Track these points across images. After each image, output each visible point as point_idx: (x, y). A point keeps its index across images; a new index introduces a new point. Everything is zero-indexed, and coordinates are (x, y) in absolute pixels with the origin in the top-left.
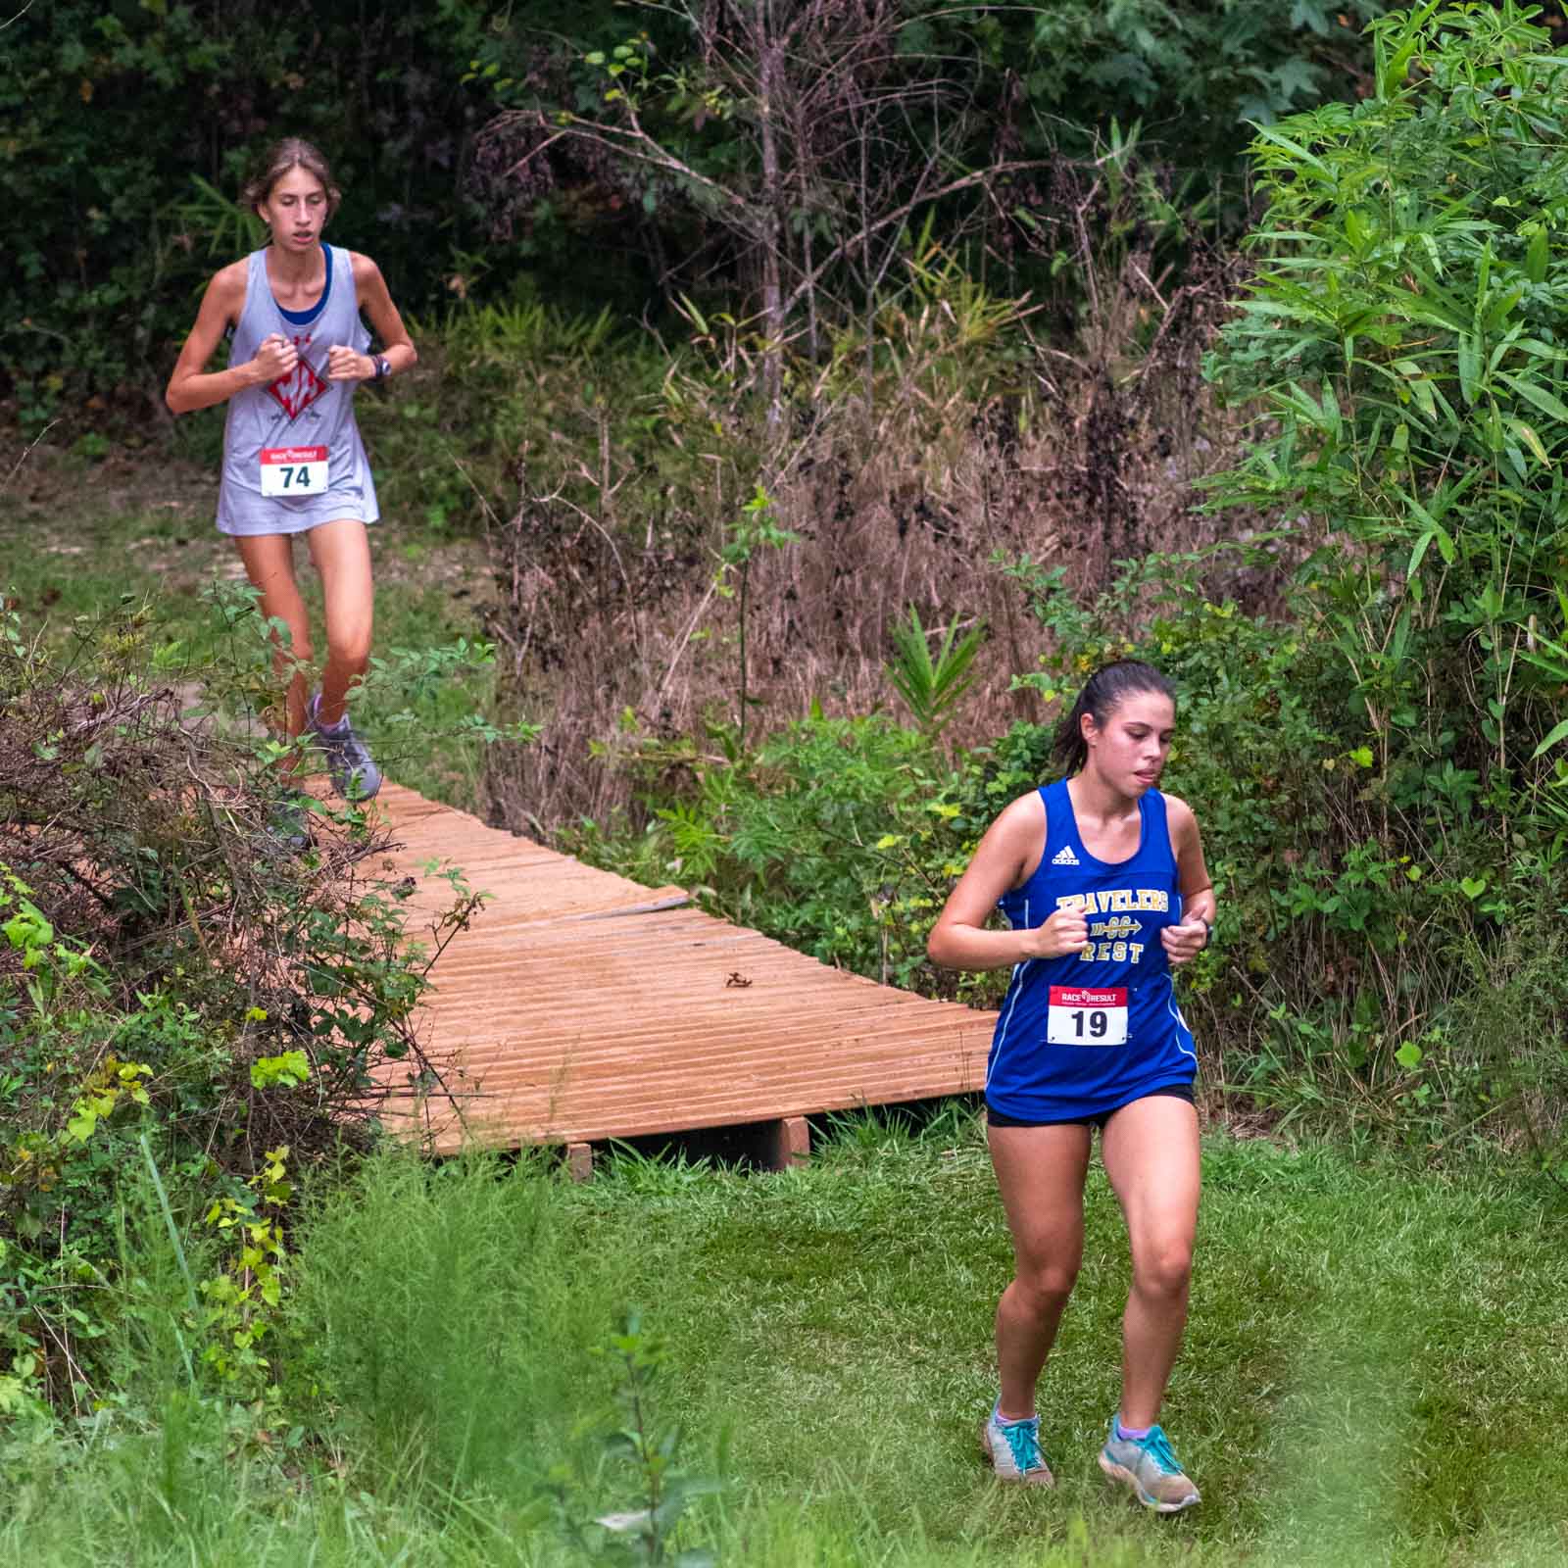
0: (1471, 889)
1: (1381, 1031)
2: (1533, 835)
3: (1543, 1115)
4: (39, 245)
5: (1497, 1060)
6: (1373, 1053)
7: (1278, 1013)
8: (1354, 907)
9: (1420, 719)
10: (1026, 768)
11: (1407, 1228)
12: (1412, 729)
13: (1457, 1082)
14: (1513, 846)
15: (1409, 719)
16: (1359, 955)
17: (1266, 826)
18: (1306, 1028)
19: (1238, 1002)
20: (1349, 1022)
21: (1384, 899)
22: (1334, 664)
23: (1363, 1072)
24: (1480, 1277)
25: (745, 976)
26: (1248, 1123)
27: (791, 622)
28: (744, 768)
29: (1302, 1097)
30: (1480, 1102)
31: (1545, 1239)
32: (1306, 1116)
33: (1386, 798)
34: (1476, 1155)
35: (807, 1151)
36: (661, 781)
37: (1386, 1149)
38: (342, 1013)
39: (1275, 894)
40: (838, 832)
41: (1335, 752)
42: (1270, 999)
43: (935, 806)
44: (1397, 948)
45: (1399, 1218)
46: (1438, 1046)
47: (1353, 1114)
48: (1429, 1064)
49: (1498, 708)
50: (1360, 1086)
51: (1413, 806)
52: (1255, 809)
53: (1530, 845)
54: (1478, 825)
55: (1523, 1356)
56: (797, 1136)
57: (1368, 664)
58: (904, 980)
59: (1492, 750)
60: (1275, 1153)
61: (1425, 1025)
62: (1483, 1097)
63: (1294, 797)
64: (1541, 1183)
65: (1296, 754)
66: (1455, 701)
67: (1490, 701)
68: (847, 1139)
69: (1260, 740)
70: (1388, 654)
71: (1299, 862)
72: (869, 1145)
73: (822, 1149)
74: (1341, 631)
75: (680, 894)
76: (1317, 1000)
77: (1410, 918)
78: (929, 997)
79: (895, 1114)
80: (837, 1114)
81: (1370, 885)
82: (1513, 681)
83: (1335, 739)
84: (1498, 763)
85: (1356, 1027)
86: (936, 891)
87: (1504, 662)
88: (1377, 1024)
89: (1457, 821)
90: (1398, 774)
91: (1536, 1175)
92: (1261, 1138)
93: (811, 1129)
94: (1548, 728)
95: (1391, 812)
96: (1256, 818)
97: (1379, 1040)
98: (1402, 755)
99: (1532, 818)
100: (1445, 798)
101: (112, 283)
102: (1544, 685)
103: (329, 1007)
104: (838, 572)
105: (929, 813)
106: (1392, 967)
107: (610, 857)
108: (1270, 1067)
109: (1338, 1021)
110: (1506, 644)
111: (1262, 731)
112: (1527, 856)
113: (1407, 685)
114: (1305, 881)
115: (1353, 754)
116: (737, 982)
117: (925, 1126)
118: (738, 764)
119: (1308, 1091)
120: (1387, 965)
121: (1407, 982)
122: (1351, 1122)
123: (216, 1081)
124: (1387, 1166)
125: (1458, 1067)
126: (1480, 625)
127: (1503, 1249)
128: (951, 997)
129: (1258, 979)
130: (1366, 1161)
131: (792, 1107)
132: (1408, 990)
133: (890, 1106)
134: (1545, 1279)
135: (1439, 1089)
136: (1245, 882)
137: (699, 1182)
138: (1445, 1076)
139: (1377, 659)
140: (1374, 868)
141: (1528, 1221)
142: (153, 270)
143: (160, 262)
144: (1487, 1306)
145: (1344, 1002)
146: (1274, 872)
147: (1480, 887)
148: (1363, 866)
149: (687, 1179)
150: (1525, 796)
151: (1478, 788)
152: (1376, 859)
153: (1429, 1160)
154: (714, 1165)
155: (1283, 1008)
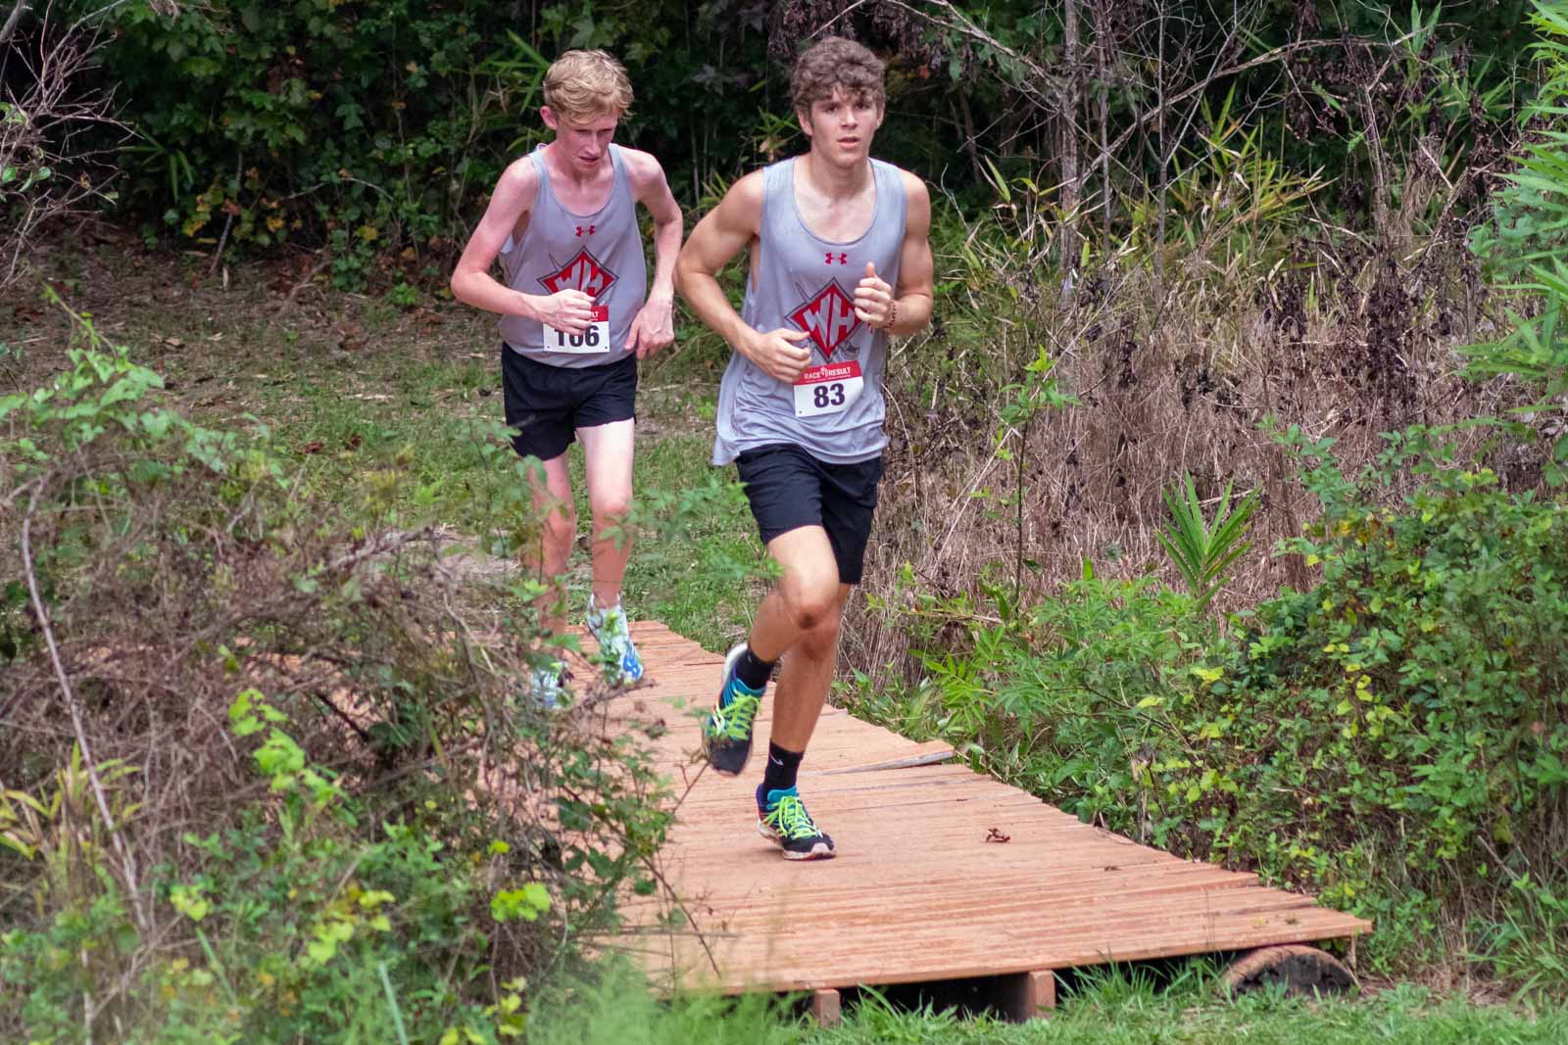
4: (358, 97)
7: (1521, 883)
10: (1288, 634)
17: (1517, 699)
18: (1548, 898)
19: (1483, 870)
25: (1004, 831)
26: (1489, 991)
27: (1072, 487)
28: (1018, 629)
29: (1542, 967)
32: (1547, 984)
35: (1052, 1003)
36: (937, 639)
38: (593, 850)
39: (1523, 766)
40: (1106, 693)
42: (1514, 869)
43: (1199, 671)
52: (1506, 681)
56: (1042, 989)
58: (1161, 841)
60: (1513, 1020)
63: (1543, 669)
65: (1547, 628)
68: (1092, 993)
69: (1514, 613)
71: (1547, 734)
72: (1112, 1001)
73: (1067, 1003)
75: (946, 749)
76: (1561, 871)
78: (1184, 856)
79: (1140, 971)
80: (1083, 969)
86: (1195, 753)
92: (1501, 1007)
93: (1057, 982)
96: (1508, 689)
101: (429, 136)
103: (581, 845)
104: (1122, 439)
105: (1192, 677)
107: (881, 710)
108: (1512, 936)
111: (1517, 604)
114: (1553, 752)
116: (997, 837)
117: (1170, 983)
118: (1012, 625)
119: (1549, 961)
123: (460, 912)
128: (1205, 858)
129: (1503, 848)
131: (1039, 960)
133: (1135, 963)
136: (1494, 753)
137: (945, 1031)
142: (469, 125)
143: (476, 117)
146: (1523, 745)
149: (932, 1027)
154: (960, 1015)
155: (1526, 877)
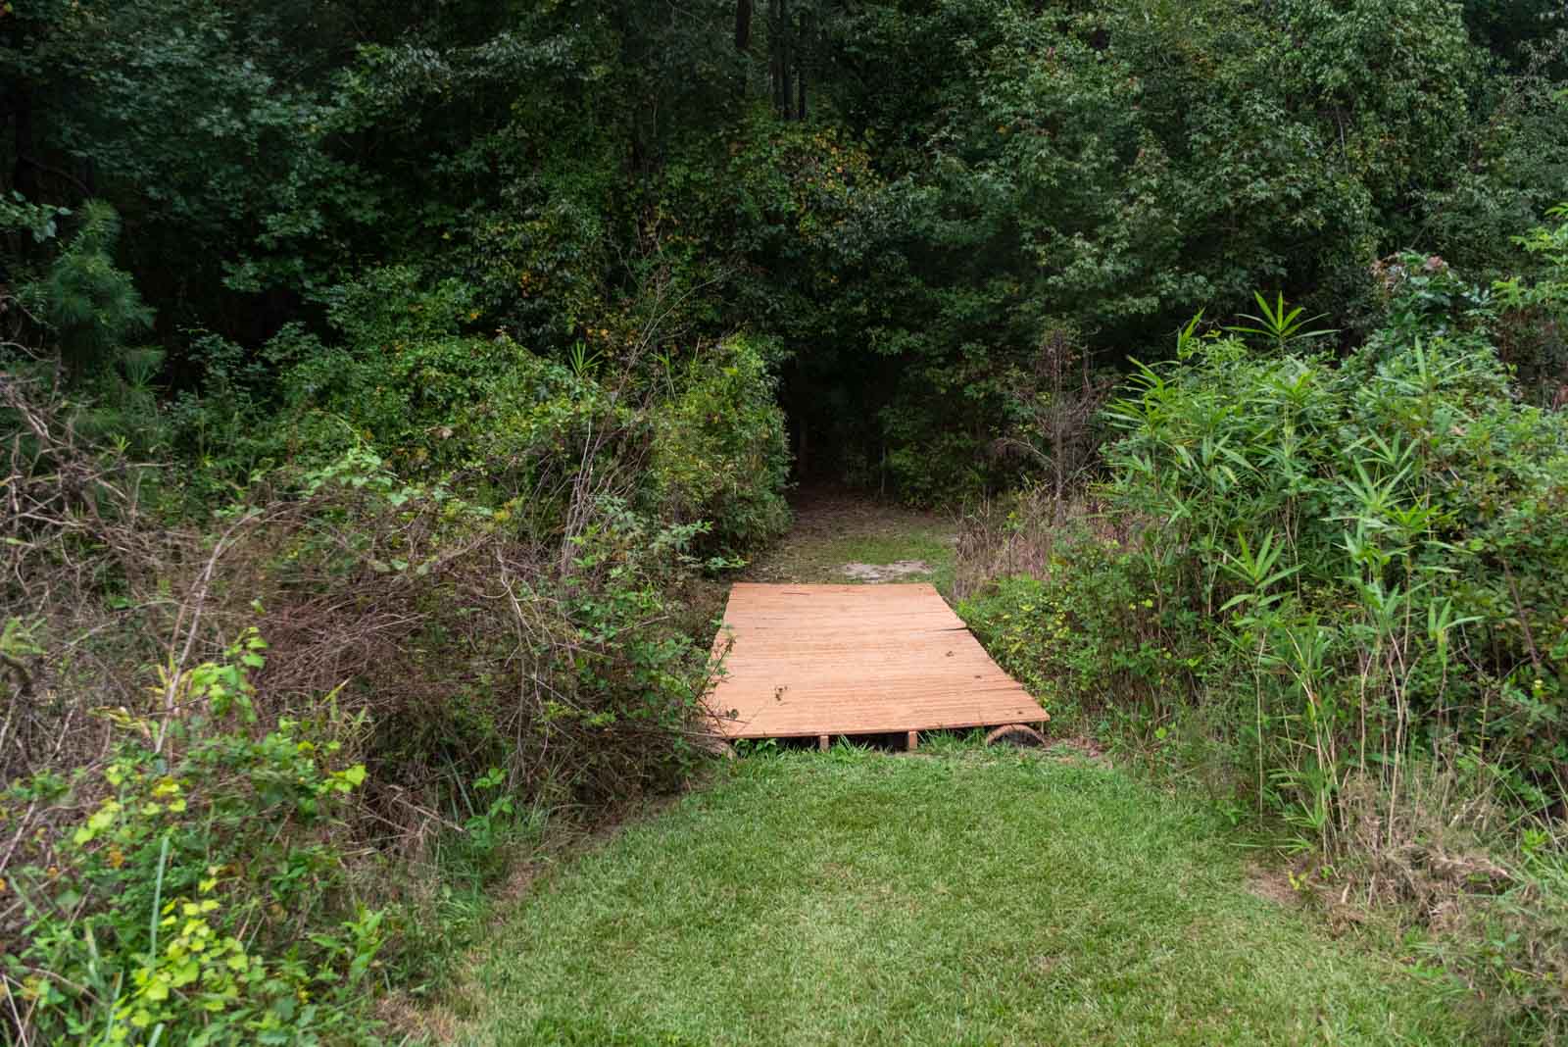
0: (1192, 664)
1: (1151, 720)
6: (1147, 729)
8: (1143, 667)
9: (1175, 591)
12: (1172, 594)
14: (1212, 649)
15: (1170, 590)
20: (1138, 714)
21: (1155, 665)
22: (1142, 566)
23: (1142, 737)
33: (1159, 622)
41: (1136, 601)
44: (1160, 685)
46: (1174, 731)
47: (1136, 755)
48: (1169, 739)
49: (1209, 588)
50: (1140, 743)
51: (1170, 628)
54: (1197, 637)
56: (912, 740)
57: (1155, 567)
59: (1205, 605)
61: (1169, 721)
66: (1191, 584)
67: (1206, 585)
70: (1164, 563)
81: (1150, 658)
82: (1216, 577)
83: (1139, 596)
84: (1208, 611)
85: (1141, 716)
87: (1211, 569)
88: (1149, 717)
90: (1164, 613)
94: (1230, 597)
95: (1161, 629)
97: (1150, 724)
98: (1167, 605)
100: (1184, 624)
102: (1230, 579)
106: (1158, 694)
109: (1134, 713)
110: (1214, 561)
113: (1171, 576)
115: (1143, 603)
120: (1155, 692)
126: (1203, 553)
130: (1139, 778)
131: (912, 727)
139: (1159, 565)
140: (1152, 652)
148: (1147, 650)
151: (1198, 621)
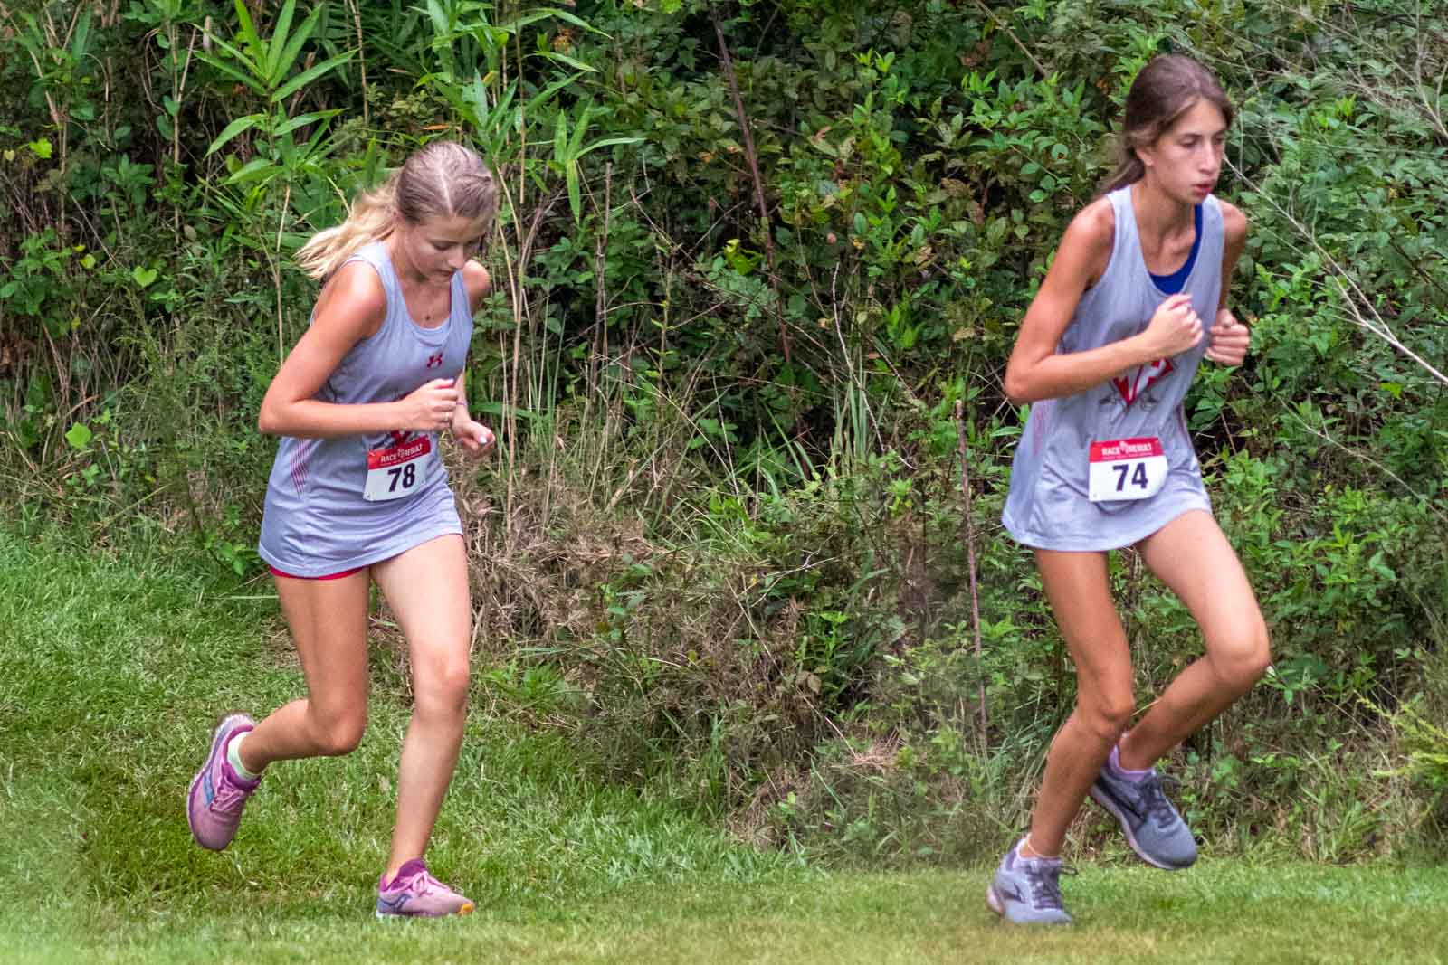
0: (143, 277)
1: (53, 412)
2: (204, 227)
3: (206, 497)
5: (164, 444)
6: (45, 433)
8: (31, 293)
9: (98, 113)
11: (73, 601)
12: (90, 123)
13: (124, 463)
14: (184, 238)
15: (87, 113)
16: (34, 339)
20: (23, 403)
21: (58, 286)
22: (17, 59)
23: (35, 451)
24: (141, 650)
30: (146, 483)
31: (205, 615)
33: (63, 188)
34: (141, 534)
37: (54, 526)
41: (15, 143)
44: (70, 333)
45: (65, 592)
46: (107, 428)
47: (24, 491)
48: (98, 445)
49: (174, 105)
50: (31, 465)
51: (89, 198)
53: (201, 237)
54: (151, 217)
55: (180, 726)
57: (50, 59)
59: (166, 145)
61: (95, 408)
62: (149, 478)
64: (201, 562)
66: (132, 97)
67: (166, 98)
70: (69, 50)
74: (24, 27)
77: (84, 305)
81: (46, 271)
82: (189, 79)
83: (16, 131)
84: (172, 157)
85: (30, 408)
87: (179, 61)
88: (49, 406)
89: (131, 213)
90: (75, 166)
91: (199, 553)
94: (222, 126)
95: (68, 202)
97: (50, 421)
98: (80, 148)
99: (203, 211)
100: (120, 190)
102: (218, 84)
106: (66, 352)
109: (12, 402)
110: (183, 44)
112: (198, 248)
113: (86, 80)
115: (33, 146)
120: (58, 347)
121: (79, 366)
122: (22, 500)
124: (55, 543)
125: (126, 449)
126: (158, 25)
127: (165, 624)
130: (35, 537)
132: (80, 373)
134: (203, 653)
135: (107, 469)
138: (113, 457)
139: (58, 55)
140: (50, 256)
141: (188, 598)
144: (147, 678)
145: (18, 384)
147: (152, 276)
148: (40, 254)
150: (197, 190)
151: (151, 181)
152: (52, 247)
153: (95, 537)
